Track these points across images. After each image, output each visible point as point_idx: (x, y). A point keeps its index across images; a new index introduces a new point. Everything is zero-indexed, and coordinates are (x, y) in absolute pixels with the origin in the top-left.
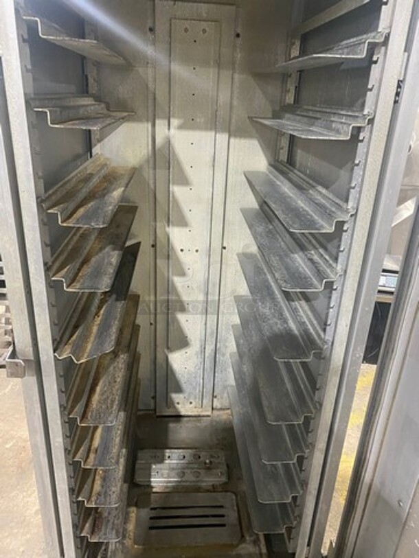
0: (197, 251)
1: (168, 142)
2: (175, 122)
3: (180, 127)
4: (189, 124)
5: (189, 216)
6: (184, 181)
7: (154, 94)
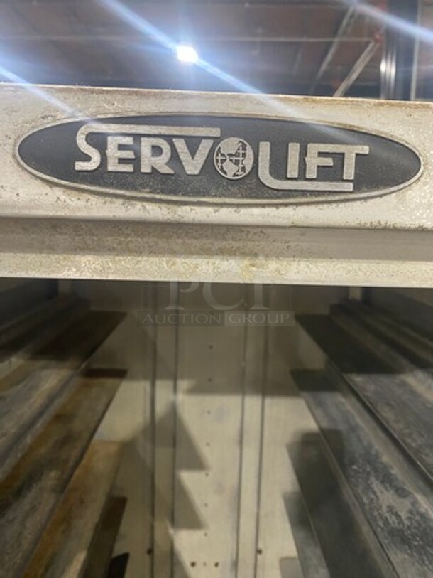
0: (217, 565)
1: (173, 411)
2: (184, 384)
3: (192, 391)
4: (204, 387)
5: (205, 513)
6: (197, 463)
7: (154, 344)
